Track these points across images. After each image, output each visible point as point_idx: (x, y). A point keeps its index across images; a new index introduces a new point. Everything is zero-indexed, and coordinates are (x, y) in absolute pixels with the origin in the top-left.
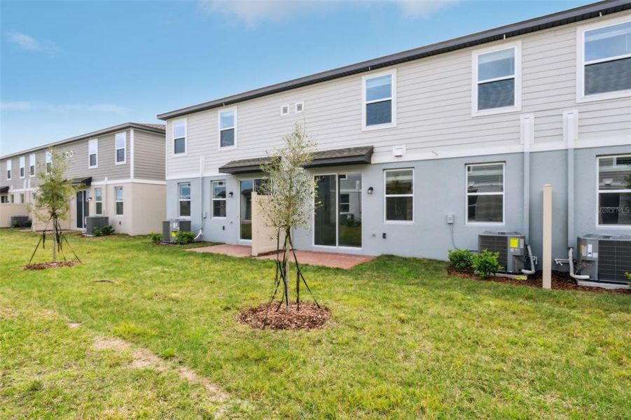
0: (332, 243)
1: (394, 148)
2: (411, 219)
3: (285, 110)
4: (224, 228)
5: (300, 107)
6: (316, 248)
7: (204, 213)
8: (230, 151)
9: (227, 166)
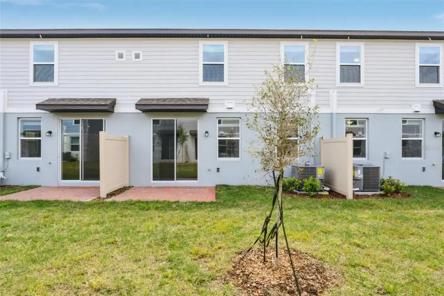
0: (171, 178)
1: (226, 102)
2: (238, 156)
3: (121, 56)
4: (38, 169)
5: (137, 56)
6: (155, 184)
7: (7, 153)
8: (47, 87)
9: (46, 103)
